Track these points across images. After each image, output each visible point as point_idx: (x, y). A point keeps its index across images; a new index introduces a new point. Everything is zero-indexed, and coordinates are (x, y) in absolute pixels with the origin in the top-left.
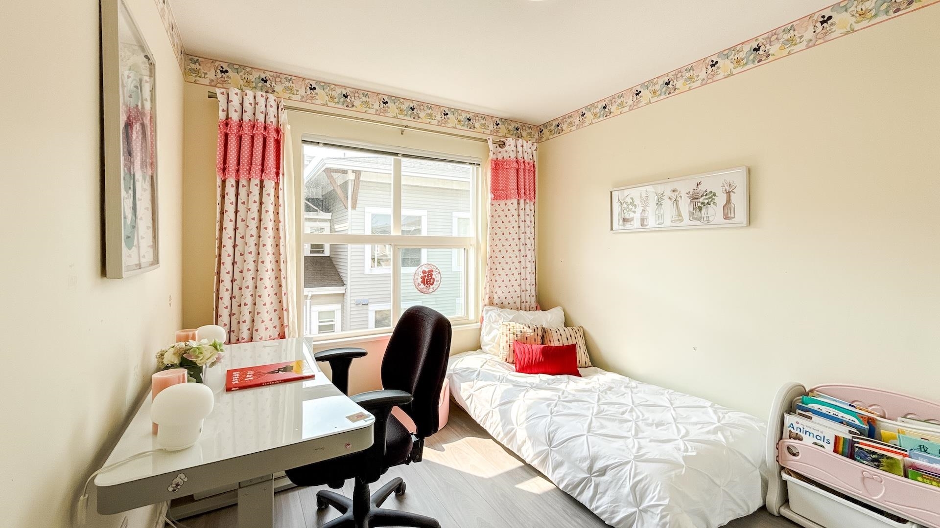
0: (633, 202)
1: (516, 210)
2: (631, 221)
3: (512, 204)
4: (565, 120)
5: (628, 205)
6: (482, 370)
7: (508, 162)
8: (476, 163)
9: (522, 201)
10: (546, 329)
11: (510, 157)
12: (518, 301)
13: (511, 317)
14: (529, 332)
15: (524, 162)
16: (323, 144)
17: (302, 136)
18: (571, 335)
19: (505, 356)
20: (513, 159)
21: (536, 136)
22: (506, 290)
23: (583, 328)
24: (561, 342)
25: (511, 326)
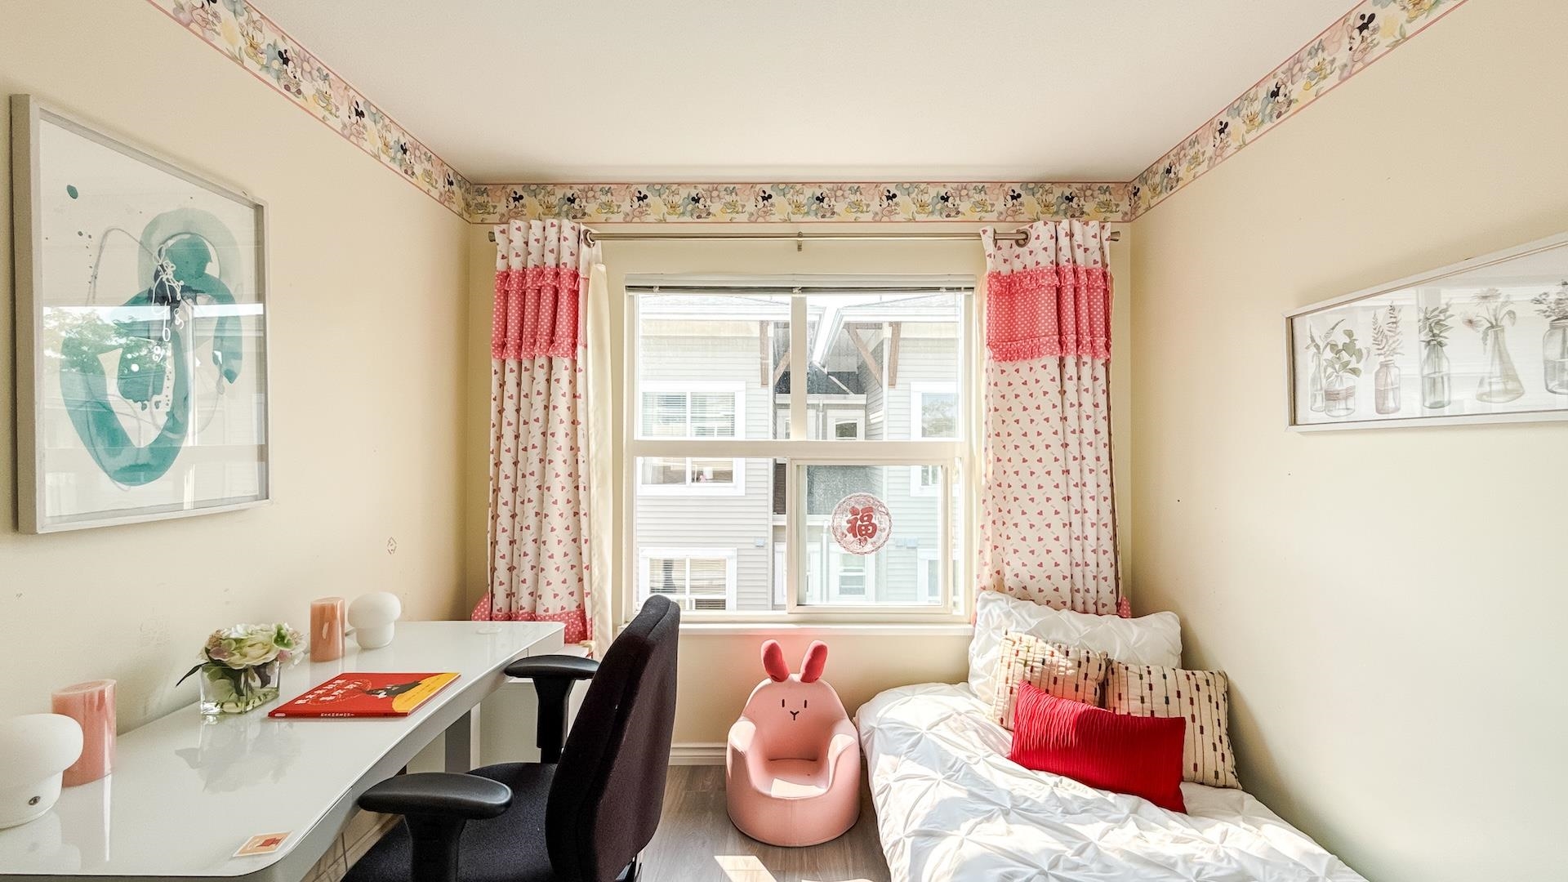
0: (1353, 342)
1: (1053, 380)
2: (1346, 398)
3: (1044, 367)
4: (1183, 153)
5: (1339, 352)
6: (930, 736)
7: (1033, 275)
8: (963, 286)
9: (1070, 361)
10: (1115, 665)
11: (1038, 263)
12: (1065, 587)
13: (1034, 622)
14: (1064, 666)
15: (1075, 272)
16: (660, 287)
17: (626, 279)
18: (1179, 693)
19: (1000, 713)
20: (1046, 267)
21: (1125, 206)
22: (1032, 561)
23: (1225, 677)
24: (1147, 705)
25: (1024, 644)
